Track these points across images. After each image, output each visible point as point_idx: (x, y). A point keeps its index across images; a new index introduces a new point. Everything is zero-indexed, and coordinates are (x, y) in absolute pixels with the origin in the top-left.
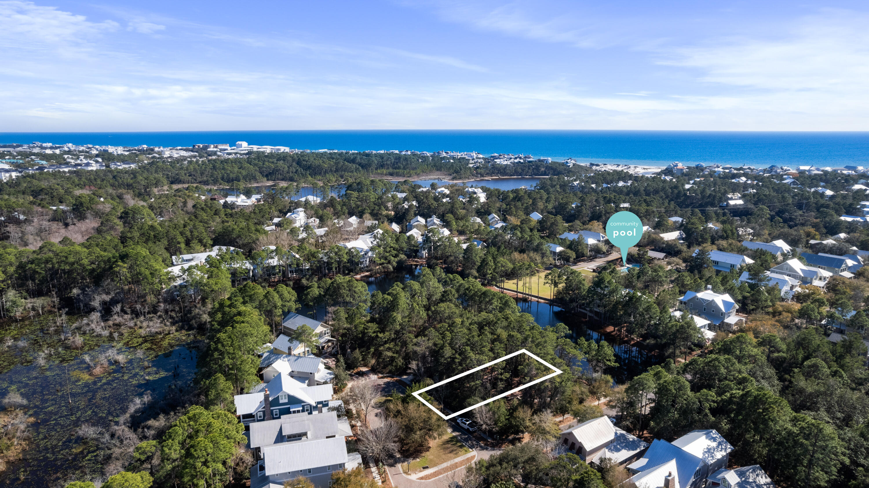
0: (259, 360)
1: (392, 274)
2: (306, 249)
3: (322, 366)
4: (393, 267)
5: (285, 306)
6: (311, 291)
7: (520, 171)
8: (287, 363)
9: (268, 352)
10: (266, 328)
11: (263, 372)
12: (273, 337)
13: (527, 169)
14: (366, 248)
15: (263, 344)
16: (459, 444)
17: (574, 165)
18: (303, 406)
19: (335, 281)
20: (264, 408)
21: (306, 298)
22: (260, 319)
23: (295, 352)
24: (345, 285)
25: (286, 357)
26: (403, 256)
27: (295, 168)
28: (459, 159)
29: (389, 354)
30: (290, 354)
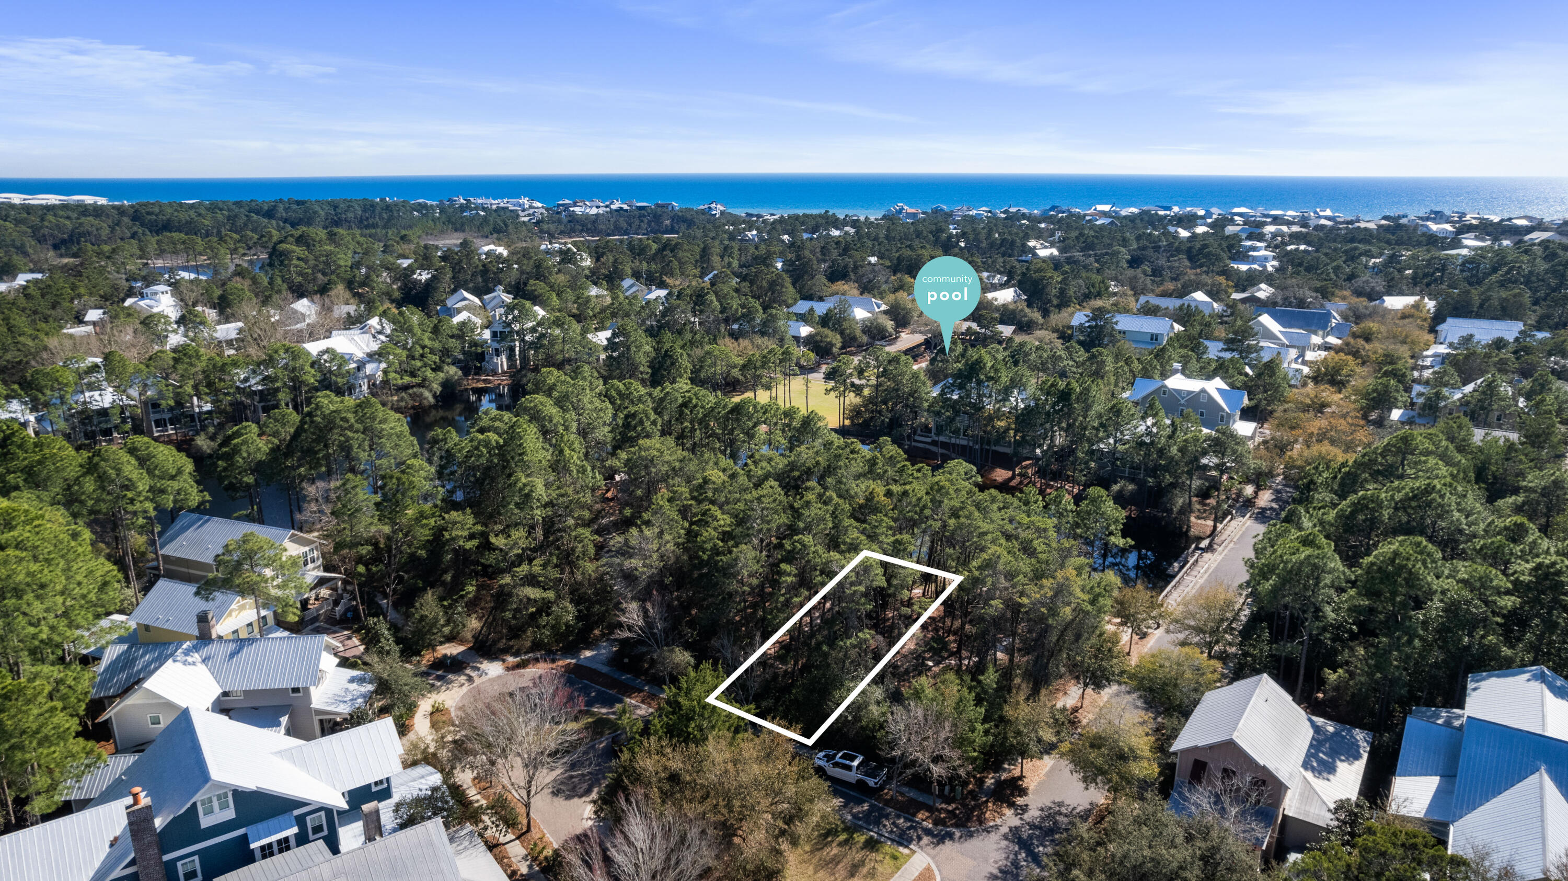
0: (87, 675)
1: (434, 412)
2: (198, 357)
3: (328, 662)
4: (435, 396)
5: (163, 491)
6: (245, 442)
7: (625, 225)
8: (202, 669)
9: (121, 640)
10: (104, 567)
11: (110, 713)
12: (130, 592)
13: (637, 222)
14: (360, 355)
15: (98, 617)
16: (861, 838)
17: (722, 213)
18: (300, 821)
19: (318, 407)
20: (133, 863)
21: (232, 465)
22: (75, 536)
23: (222, 627)
24: (351, 416)
25: (196, 648)
26: (453, 371)
27: (128, 228)
28: (496, 211)
29: (533, 593)
30: (204, 637)
